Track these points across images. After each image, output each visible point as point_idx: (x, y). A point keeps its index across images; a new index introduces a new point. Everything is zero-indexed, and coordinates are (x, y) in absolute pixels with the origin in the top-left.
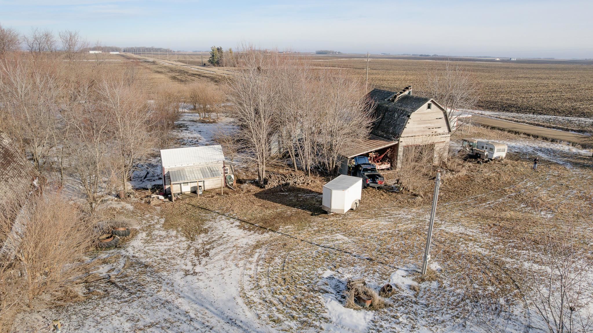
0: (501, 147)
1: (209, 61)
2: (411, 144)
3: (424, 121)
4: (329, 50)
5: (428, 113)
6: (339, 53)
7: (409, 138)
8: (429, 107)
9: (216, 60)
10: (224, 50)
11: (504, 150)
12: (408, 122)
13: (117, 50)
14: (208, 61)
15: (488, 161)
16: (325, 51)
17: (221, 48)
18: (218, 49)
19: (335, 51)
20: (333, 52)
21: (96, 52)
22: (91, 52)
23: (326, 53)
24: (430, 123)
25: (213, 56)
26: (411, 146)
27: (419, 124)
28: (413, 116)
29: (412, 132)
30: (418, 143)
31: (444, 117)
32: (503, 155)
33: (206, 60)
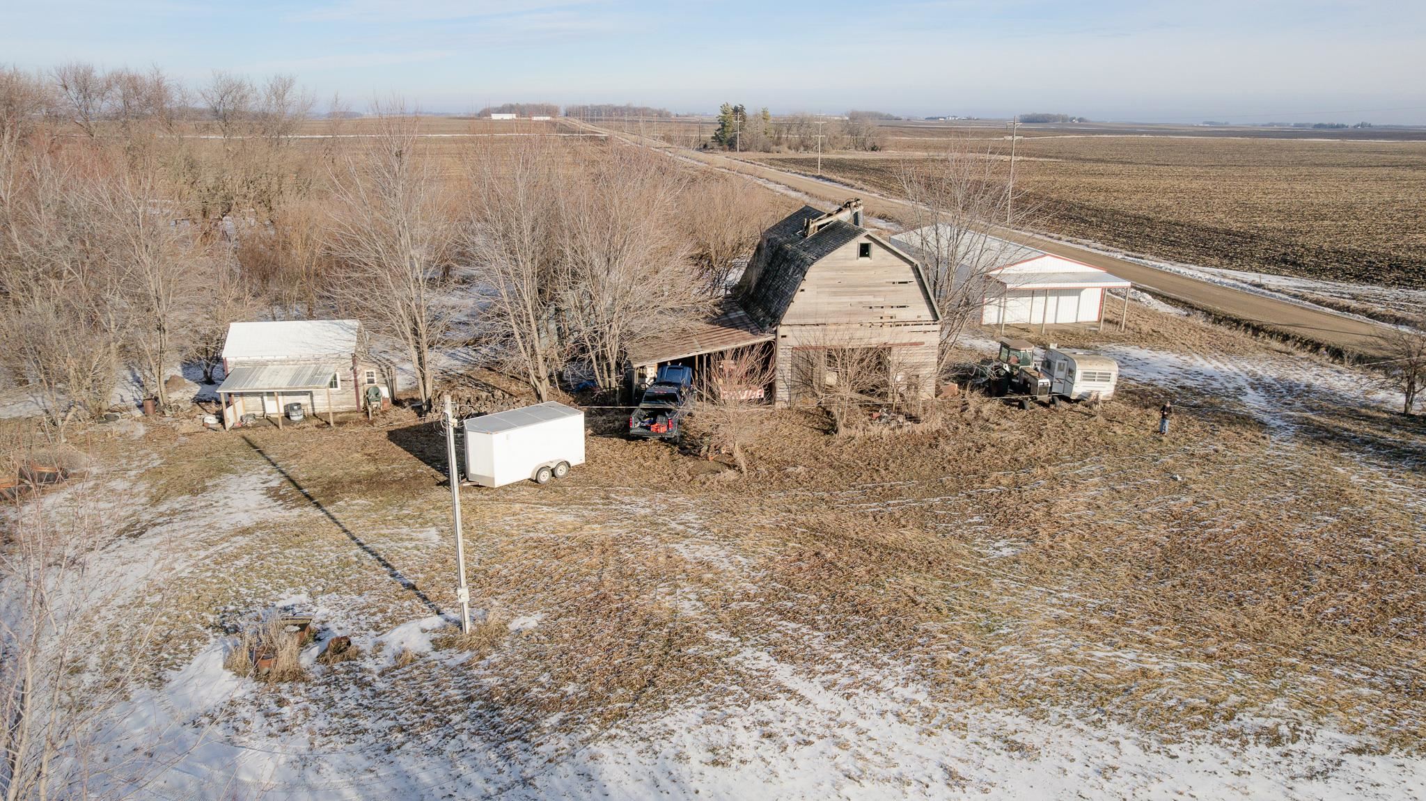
0: (1097, 367)
1: (716, 138)
2: (813, 344)
3: (853, 289)
4: (1056, 114)
5: (861, 269)
6: (1080, 120)
7: (808, 327)
8: (864, 251)
9: (728, 136)
10: (749, 111)
11: (1105, 377)
12: (801, 288)
13: (550, 111)
14: (713, 138)
15: (1053, 402)
16: (1043, 116)
17: (742, 108)
18: (736, 110)
19: (1070, 116)
20: (1064, 119)
21: (507, 117)
22: (495, 117)
23: (1046, 122)
24: (870, 293)
25: (723, 125)
26: (816, 348)
27: (835, 294)
28: (813, 273)
29: (816, 314)
30: (834, 343)
31: (914, 280)
32: (1106, 390)
33: (708, 135)
